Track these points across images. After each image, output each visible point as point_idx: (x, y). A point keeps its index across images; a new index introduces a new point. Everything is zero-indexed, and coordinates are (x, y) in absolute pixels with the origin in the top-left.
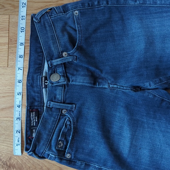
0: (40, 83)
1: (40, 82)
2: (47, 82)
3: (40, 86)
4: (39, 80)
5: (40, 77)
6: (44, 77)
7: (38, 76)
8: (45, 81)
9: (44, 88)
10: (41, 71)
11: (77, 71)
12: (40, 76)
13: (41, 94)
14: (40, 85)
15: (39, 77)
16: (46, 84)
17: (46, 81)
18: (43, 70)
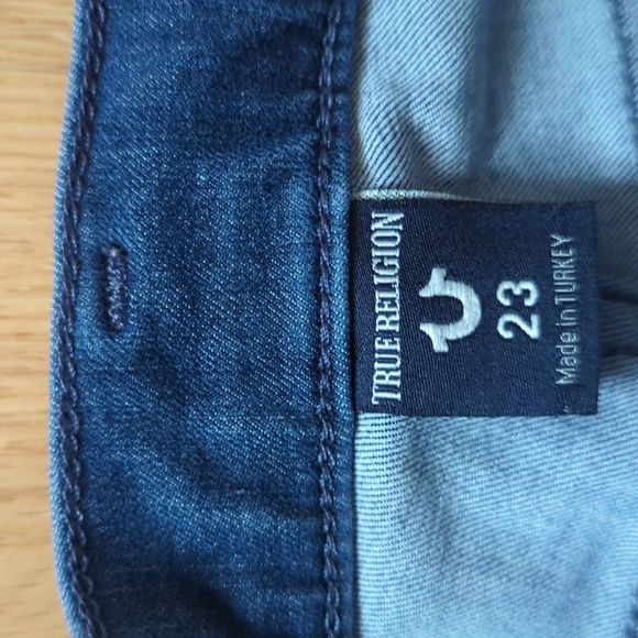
0: (317, 321)
1: (318, 295)
4: (299, 271)
5: (317, 218)
6: (387, 206)
7: (273, 185)
8: (413, 276)
12: (318, 192)
15: (296, 197)
16: (438, 336)
17: (437, 285)
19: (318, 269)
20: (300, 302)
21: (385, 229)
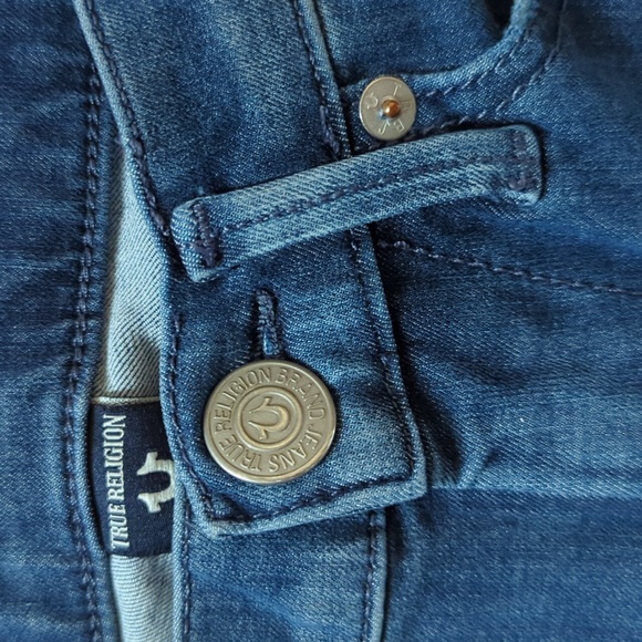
0: (67, 492)
1: (67, 475)
2: (159, 481)
3: (72, 525)
4: (52, 458)
5: (65, 419)
6: (115, 410)
7: (34, 397)
8: (133, 460)
9: (120, 552)
10: (72, 331)
11: (544, 317)
12: (66, 400)
13: (87, 616)
14: (71, 509)
15: (49, 408)
16: (151, 501)
17: (150, 464)
18: (102, 315)
19: (65, 457)
20: (54, 480)
21: (113, 426)
